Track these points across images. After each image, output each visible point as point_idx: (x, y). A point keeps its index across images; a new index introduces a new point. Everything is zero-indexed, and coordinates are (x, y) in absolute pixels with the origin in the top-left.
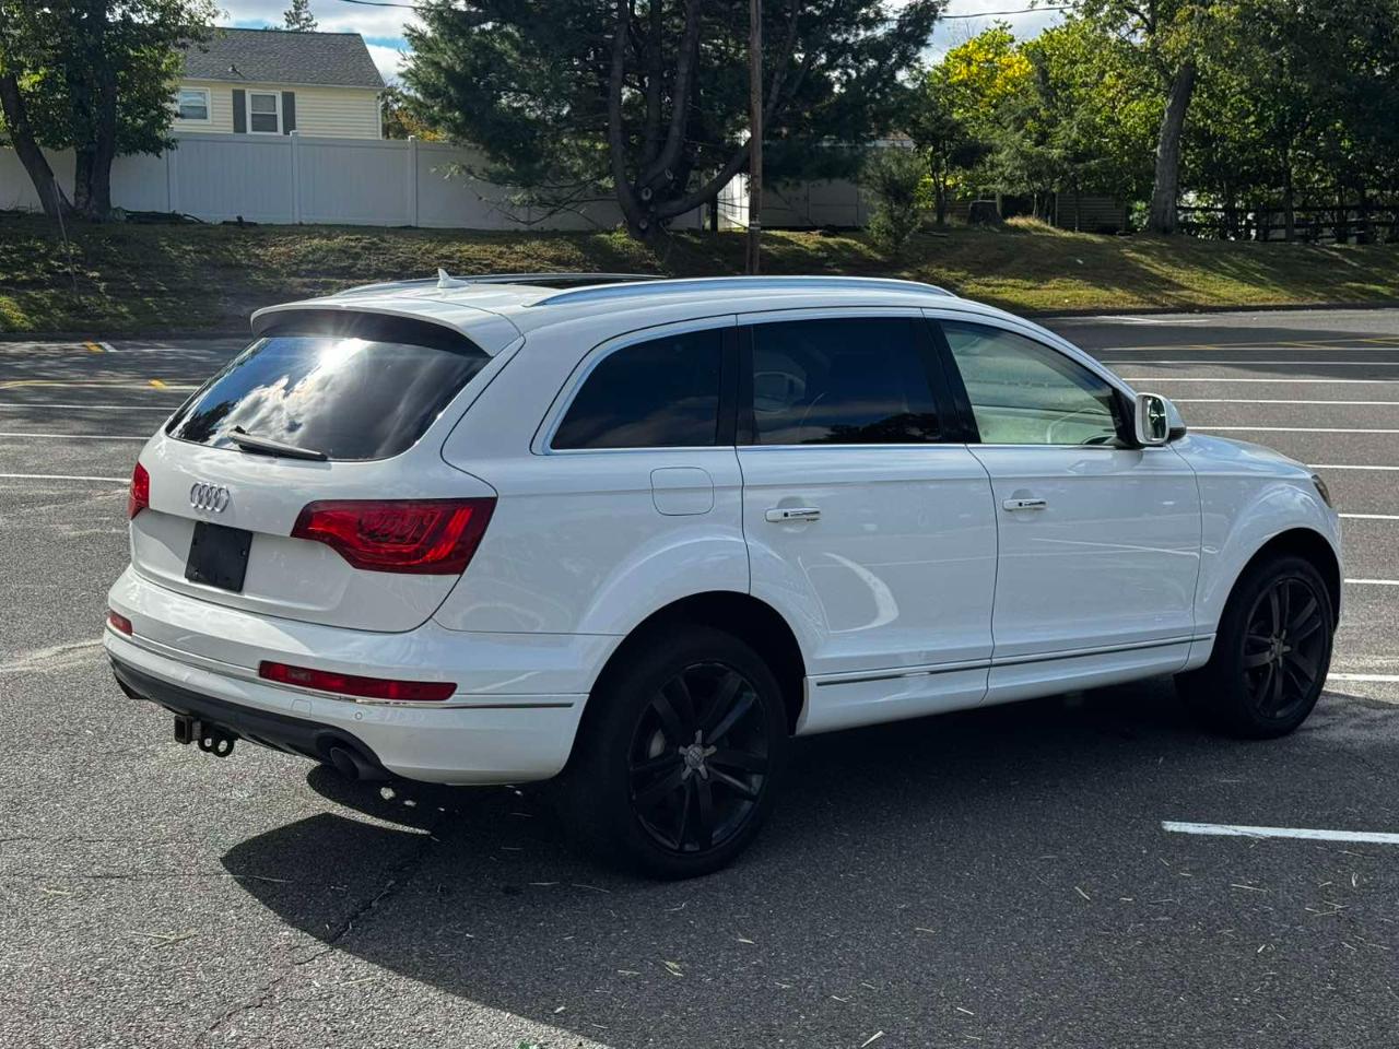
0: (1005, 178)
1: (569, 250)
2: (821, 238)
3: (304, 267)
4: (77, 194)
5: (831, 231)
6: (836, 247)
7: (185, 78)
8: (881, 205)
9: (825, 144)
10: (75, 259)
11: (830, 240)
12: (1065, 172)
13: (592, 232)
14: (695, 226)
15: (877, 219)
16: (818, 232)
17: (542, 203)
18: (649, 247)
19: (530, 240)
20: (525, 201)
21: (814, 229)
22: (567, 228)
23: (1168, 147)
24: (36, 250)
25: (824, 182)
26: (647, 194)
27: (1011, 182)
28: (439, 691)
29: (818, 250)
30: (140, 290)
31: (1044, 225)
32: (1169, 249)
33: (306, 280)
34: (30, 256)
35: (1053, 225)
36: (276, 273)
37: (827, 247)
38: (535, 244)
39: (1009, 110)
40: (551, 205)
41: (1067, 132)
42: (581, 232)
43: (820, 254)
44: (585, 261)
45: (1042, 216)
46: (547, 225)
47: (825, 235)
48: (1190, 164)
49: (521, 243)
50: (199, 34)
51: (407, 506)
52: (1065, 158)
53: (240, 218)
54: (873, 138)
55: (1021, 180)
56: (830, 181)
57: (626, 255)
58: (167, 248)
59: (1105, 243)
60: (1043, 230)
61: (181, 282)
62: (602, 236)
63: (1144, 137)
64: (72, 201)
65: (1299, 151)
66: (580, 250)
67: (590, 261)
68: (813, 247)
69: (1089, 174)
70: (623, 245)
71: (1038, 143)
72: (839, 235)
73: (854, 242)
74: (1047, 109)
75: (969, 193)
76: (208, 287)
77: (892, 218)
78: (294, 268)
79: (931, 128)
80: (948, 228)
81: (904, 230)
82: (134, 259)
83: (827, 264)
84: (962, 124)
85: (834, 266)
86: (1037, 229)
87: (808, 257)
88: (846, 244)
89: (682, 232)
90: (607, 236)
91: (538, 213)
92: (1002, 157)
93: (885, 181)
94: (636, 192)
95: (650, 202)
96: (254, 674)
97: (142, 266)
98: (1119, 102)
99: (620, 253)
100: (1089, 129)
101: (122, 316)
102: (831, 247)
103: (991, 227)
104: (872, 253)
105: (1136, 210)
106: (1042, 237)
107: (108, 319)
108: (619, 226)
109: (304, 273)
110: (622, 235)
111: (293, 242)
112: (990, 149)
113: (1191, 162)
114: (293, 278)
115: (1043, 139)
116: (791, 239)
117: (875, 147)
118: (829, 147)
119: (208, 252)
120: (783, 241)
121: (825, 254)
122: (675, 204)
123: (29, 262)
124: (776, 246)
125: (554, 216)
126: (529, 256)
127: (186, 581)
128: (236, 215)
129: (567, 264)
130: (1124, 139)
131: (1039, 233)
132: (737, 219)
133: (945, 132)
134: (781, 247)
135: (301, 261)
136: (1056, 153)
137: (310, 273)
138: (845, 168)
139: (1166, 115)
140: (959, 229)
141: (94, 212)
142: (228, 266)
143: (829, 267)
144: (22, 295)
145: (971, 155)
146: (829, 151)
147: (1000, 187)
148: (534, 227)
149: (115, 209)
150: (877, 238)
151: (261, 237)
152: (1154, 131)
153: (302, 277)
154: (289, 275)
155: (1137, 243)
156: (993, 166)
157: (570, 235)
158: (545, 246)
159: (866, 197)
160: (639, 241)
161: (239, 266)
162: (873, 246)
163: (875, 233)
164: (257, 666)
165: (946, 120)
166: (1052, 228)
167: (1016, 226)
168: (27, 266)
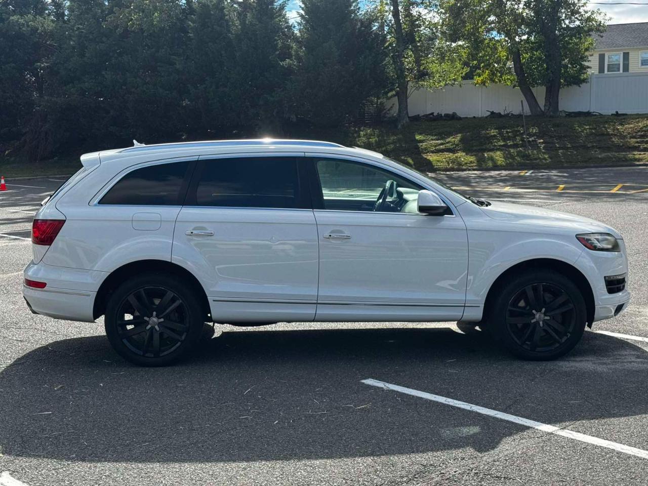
3: (639, 134)
4: (545, 105)
7: (595, 50)
10: (534, 135)
24: (519, 131)
30: (559, 147)
33: (638, 140)
34: (516, 134)
36: (625, 137)
50: (600, 29)
53: (617, 112)
58: (577, 128)
61: (579, 143)
64: (543, 109)
76: (589, 145)
78: (634, 134)
82: (560, 133)
97: (564, 136)
101: (545, 159)
107: (538, 161)
109: (638, 137)
111: (638, 122)
114: (632, 139)
119: (595, 129)
123: (515, 137)
128: (615, 111)
135: (639, 131)
137: (642, 136)
141: (551, 113)
142: (603, 135)
144: (507, 151)
149: (561, 111)
151: (623, 121)
153: (636, 138)
154: (631, 138)
161: (608, 134)
168: (514, 138)
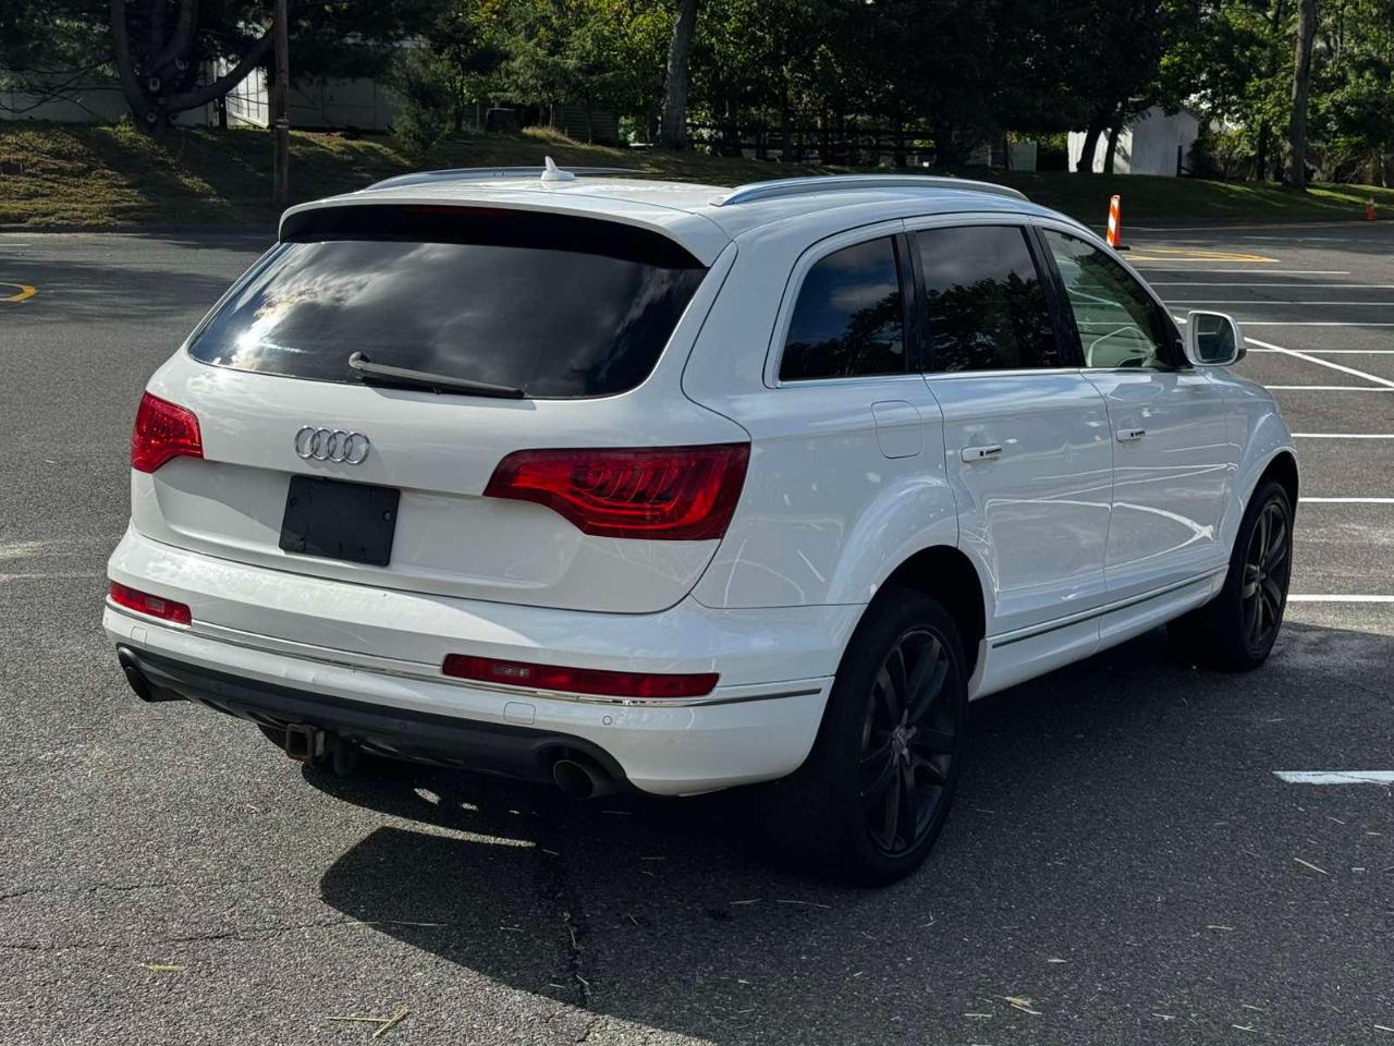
0: (517, 86)
1: (69, 143)
2: (344, 141)
5: (352, 132)
6: (362, 150)
8: (407, 109)
9: (350, 41)
11: (354, 143)
12: (580, 83)
13: (92, 125)
14: (203, 122)
15: (403, 123)
16: (339, 134)
17: (33, 90)
18: (160, 143)
19: (22, 131)
20: (13, 87)
21: (335, 130)
22: (60, 118)
23: (678, 63)
25: (348, 80)
26: (155, 84)
27: (524, 91)
28: (697, 685)
29: (343, 153)
31: (560, 137)
32: (685, 164)
35: (570, 137)
37: (352, 150)
38: (28, 135)
39: (520, 17)
40: (43, 92)
41: (581, 41)
42: (80, 124)
43: (346, 157)
44: (89, 155)
45: (559, 127)
46: (38, 114)
47: (347, 138)
48: (697, 81)
49: (11, 133)
51: (631, 456)
52: (580, 69)
54: (400, 38)
55: (534, 88)
56: (354, 81)
57: (135, 151)
59: (624, 157)
60: (561, 141)
62: (106, 128)
63: (650, 52)
65: (797, 74)
66: (81, 143)
67: (94, 156)
68: (337, 149)
69: (604, 86)
70: (130, 139)
71: (552, 53)
72: (362, 139)
73: (379, 146)
74: (558, 18)
75: (474, 101)
77: (419, 121)
79: (448, 30)
80: (466, 136)
81: (433, 136)
83: (354, 168)
84: (478, 28)
85: (363, 170)
86: (555, 140)
87: (334, 160)
88: (371, 147)
89: (193, 128)
90: (110, 129)
91: (26, 101)
92: (515, 64)
93: (411, 84)
94: (142, 82)
95: (159, 94)
96: (437, 671)
98: (624, 16)
99: (126, 148)
100: (600, 40)
102: (357, 151)
103: (511, 137)
104: (400, 159)
105: (621, 126)
106: (562, 148)
108: (123, 117)
110: (128, 129)
112: (507, 56)
113: (698, 79)
115: (556, 48)
116: (312, 139)
117: (400, 47)
118: (354, 44)
120: (303, 141)
121: (351, 158)
122: (186, 97)
124: (298, 147)
125: (45, 105)
126: (23, 148)
127: (281, 553)
129: (68, 157)
130: (631, 53)
131: (556, 144)
132: (245, 116)
133: (462, 35)
134: (304, 148)
136: (571, 63)
138: (373, 67)
139: (675, 31)
140: (479, 137)
143: (355, 171)
145: (488, 60)
146: (352, 48)
147: (513, 95)
148: (25, 116)
150: (404, 143)
152: (662, 46)
155: (655, 158)
156: (508, 74)
157: (69, 127)
158: (40, 138)
159: (391, 98)
160: (149, 136)
162: (399, 150)
163: (402, 137)
164: (440, 660)
165: (461, 23)
166: (568, 140)
167: (534, 137)
